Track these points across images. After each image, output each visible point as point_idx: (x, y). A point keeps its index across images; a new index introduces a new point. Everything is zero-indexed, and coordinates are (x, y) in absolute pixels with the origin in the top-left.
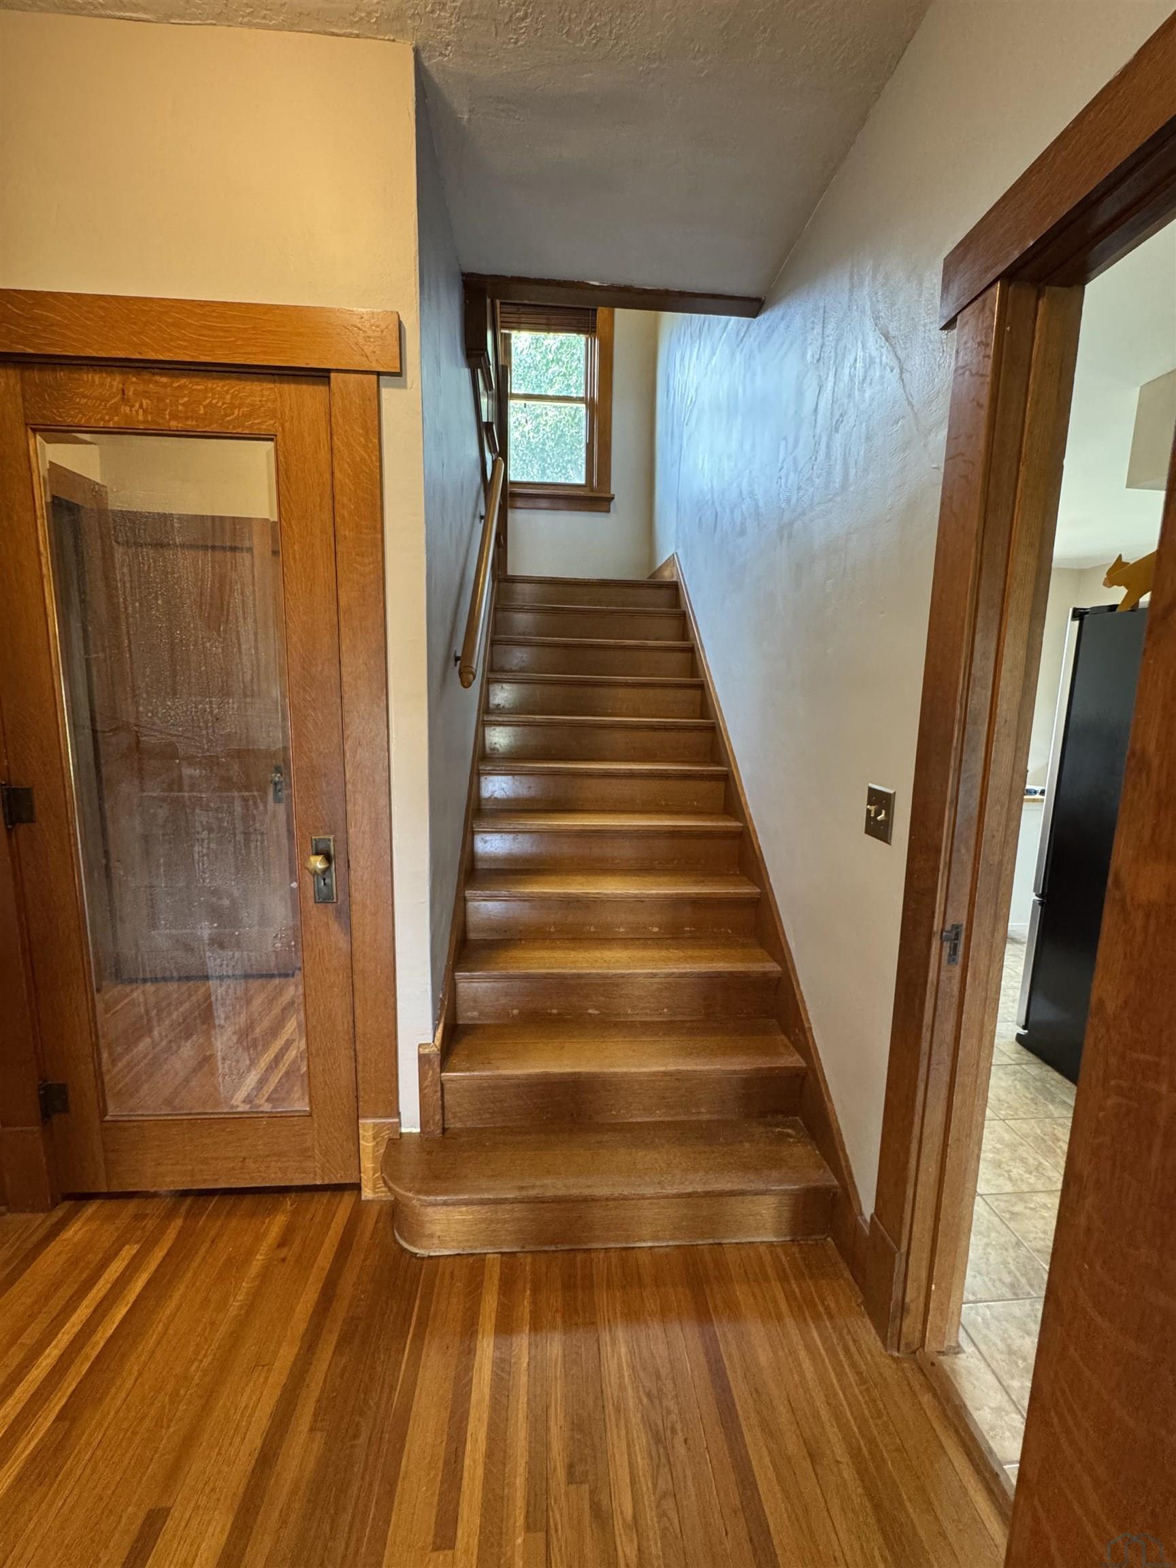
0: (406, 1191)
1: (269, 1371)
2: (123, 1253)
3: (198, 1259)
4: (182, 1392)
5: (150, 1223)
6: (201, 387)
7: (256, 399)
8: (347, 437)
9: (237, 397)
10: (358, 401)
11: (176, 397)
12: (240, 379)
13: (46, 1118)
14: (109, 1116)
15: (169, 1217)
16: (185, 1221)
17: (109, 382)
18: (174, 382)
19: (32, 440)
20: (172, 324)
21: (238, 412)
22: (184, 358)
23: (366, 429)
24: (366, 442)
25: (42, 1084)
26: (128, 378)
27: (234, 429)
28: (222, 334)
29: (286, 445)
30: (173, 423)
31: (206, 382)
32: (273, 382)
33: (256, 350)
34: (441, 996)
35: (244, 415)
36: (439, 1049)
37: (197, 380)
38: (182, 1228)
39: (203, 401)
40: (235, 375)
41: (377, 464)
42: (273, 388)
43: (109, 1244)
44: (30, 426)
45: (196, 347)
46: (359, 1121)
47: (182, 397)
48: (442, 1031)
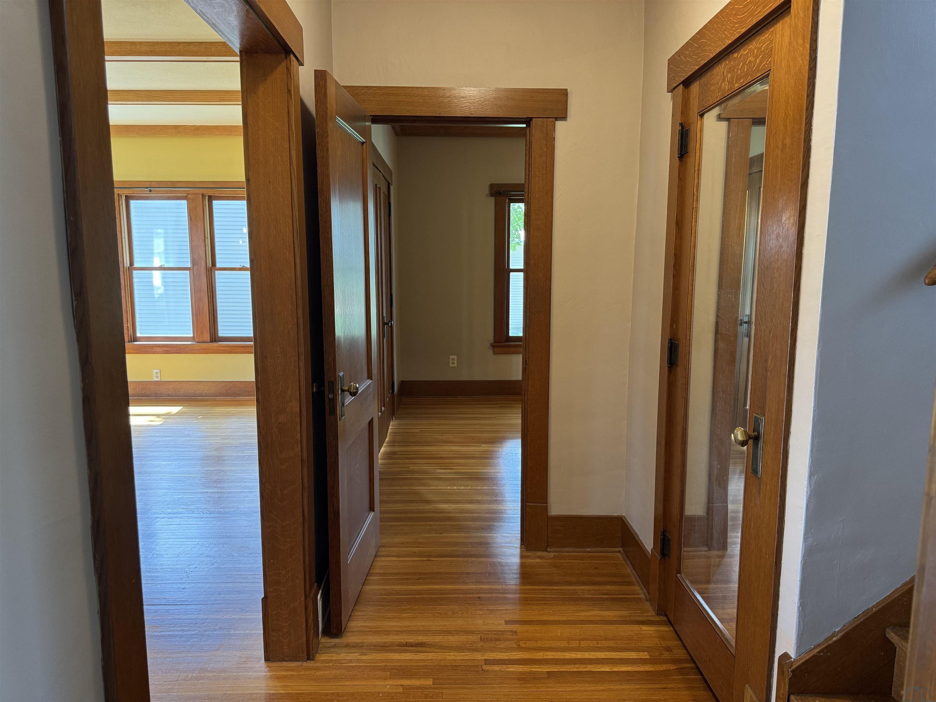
2: (641, 654)
5: (666, 655)
6: (747, 51)
7: (765, 45)
8: (794, 52)
9: (759, 48)
10: (801, 15)
11: (739, 65)
12: (761, 34)
13: (662, 555)
14: (679, 575)
15: (674, 661)
16: (674, 669)
17: (721, 69)
18: (739, 54)
19: (699, 123)
20: (735, 15)
21: (758, 61)
22: (737, 36)
23: (804, 38)
24: (803, 50)
25: (663, 532)
26: (726, 63)
27: (756, 75)
28: (750, 6)
29: (774, 75)
30: (736, 85)
31: (749, 46)
32: (773, 25)
33: (761, 7)
34: (837, 630)
35: (760, 61)
36: (792, 668)
37: (746, 46)
38: (669, 670)
39: (747, 61)
40: (760, 32)
41: (807, 67)
42: (773, 31)
43: (645, 645)
44: (699, 114)
45: (741, 25)
46: (747, 686)
47: (740, 63)
48: (808, 658)
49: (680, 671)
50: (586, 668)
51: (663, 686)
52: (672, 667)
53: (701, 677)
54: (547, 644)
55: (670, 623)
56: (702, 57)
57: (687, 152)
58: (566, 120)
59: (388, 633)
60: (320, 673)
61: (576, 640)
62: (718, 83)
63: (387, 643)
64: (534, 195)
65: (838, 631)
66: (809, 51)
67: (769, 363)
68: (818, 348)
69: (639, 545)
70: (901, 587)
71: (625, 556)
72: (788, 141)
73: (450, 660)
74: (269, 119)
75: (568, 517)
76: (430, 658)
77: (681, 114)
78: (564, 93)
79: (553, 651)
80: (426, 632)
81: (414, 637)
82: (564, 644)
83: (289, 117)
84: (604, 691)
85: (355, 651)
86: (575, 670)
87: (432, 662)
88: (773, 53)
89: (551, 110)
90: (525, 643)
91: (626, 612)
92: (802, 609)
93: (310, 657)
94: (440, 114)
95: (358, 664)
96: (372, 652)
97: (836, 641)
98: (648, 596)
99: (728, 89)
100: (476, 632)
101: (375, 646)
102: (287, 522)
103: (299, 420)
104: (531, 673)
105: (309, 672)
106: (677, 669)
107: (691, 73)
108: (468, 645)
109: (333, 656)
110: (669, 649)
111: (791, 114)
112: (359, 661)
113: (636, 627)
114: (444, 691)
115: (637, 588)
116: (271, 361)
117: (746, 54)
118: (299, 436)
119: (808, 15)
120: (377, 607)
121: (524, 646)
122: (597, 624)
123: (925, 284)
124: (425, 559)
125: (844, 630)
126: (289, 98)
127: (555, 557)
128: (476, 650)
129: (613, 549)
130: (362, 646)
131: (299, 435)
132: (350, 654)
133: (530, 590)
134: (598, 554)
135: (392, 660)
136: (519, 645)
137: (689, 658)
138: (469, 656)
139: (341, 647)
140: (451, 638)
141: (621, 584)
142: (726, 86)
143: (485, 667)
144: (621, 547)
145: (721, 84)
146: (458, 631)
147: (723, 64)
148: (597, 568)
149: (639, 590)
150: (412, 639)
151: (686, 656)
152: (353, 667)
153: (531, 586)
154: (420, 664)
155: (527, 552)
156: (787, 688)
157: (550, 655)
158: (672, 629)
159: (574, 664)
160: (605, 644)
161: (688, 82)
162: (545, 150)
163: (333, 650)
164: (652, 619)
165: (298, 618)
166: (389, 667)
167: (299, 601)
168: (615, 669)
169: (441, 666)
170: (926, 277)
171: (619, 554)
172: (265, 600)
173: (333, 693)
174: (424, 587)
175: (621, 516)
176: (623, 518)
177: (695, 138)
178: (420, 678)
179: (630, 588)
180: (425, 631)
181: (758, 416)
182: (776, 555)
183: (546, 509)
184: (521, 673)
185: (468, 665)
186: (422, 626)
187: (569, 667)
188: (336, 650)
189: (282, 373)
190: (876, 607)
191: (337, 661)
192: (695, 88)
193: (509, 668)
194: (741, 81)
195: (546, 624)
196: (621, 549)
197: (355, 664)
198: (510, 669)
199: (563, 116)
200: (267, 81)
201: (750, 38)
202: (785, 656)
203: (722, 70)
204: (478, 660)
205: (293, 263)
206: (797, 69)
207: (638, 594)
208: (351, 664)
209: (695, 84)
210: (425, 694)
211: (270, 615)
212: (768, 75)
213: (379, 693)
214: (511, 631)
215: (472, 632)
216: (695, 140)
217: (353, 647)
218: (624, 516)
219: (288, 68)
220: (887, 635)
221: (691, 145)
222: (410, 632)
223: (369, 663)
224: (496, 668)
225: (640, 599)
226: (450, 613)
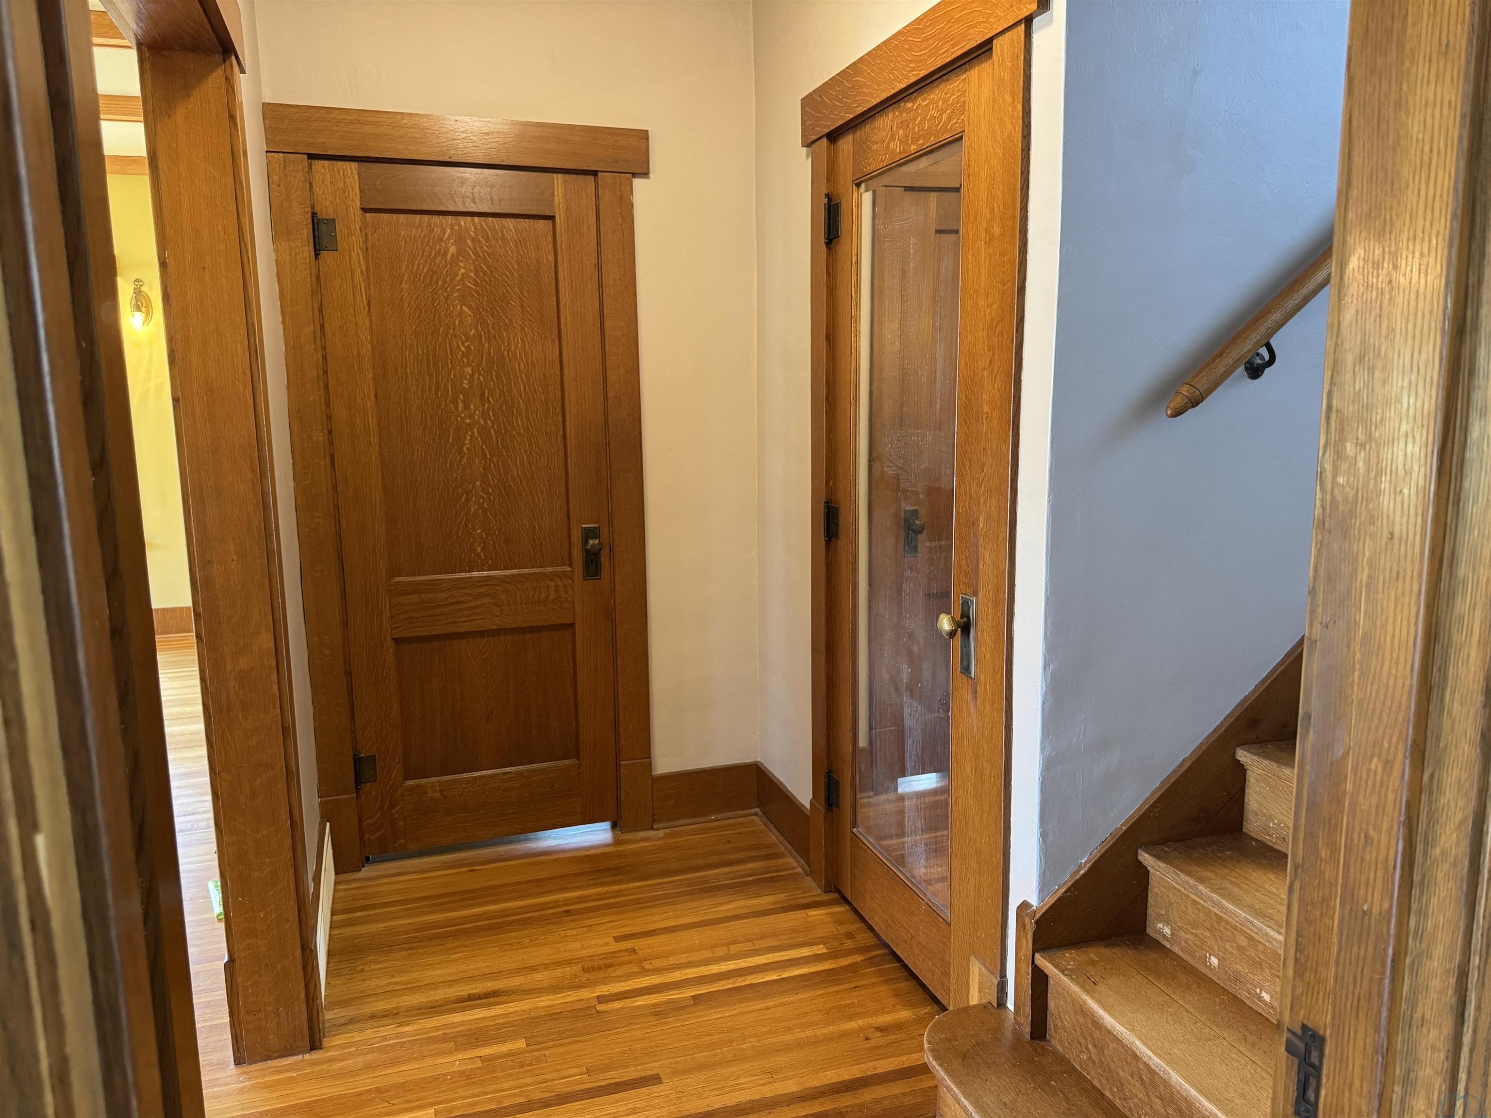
0: (927, 1040)
1: (770, 1083)
2: (815, 948)
3: (836, 988)
4: (735, 1044)
5: (849, 944)
6: (928, 101)
7: (954, 97)
8: (1000, 113)
9: (945, 101)
10: (1009, 64)
11: (915, 119)
12: (947, 80)
13: (828, 805)
14: (855, 830)
15: (860, 950)
16: (862, 961)
17: (886, 122)
18: (914, 104)
19: (855, 195)
20: (908, 50)
21: (944, 117)
22: (914, 79)
23: (1013, 95)
24: (1013, 111)
25: (828, 773)
26: (895, 114)
27: (942, 136)
28: (931, 42)
29: (969, 139)
30: (912, 147)
31: (930, 95)
32: (965, 72)
33: (948, 45)
34: (1083, 861)
35: (948, 118)
36: (1036, 919)
37: (925, 95)
38: (856, 963)
39: (928, 115)
40: (945, 78)
41: (1020, 135)
42: (965, 79)
43: (818, 936)
44: (855, 182)
45: (919, 65)
46: (972, 958)
47: (917, 118)
48: (1053, 901)
49: (872, 961)
50: (745, 980)
51: (853, 985)
52: (859, 958)
53: (898, 964)
54: (683, 958)
55: (845, 900)
56: (859, 102)
57: (839, 237)
58: (648, 178)
59: (433, 986)
60: (336, 1066)
61: (722, 946)
62: (884, 141)
63: (437, 1001)
64: (608, 290)
65: (1085, 862)
66: (1021, 114)
67: (981, 525)
68: (1049, 502)
69: (788, 797)
70: (1151, 796)
71: (765, 819)
72: (997, 230)
73: (543, 1007)
74: (199, 162)
75: (682, 774)
76: (511, 1010)
77: (827, 180)
78: (643, 136)
79: (693, 967)
80: (495, 975)
81: (478, 985)
82: (707, 954)
83: (233, 160)
84: (777, 1006)
85: (388, 1022)
86: (731, 986)
87: (518, 1015)
88: (967, 108)
89: (626, 161)
90: (651, 963)
91: (783, 895)
92: (1043, 840)
93: (314, 1045)
94: (451, 158)
95: (399, 1041)
96: (418, 1018)
97: (1084, 875)
98: (808, 868)
99: (900, 152)
100: (574, 961)
101: (420, 1009)
102: (264, 832)
103: (274, 663)
104: (669, 1002)
105: (320, 1068)
106: (865, 960)
107: (841, 123)
108: (566, 982)
109: (353, 1037)
110: (850, 936)
111: (1000, 195)
112: (398, 1035)
113: (801, 914)
114: (547, 1053)
115: (790, 860)
116: (220, 567)
117: (926, 105)
118: (277, 689)
119: (1018, 64)
120: (407, 952)
121: (650, 967)
122: (747, 918)
123: (1167, 415)
124: (466, 869)
125: (1091, 860)
126: (233, 128)
127: (666, 836)
128: (581, 986)
129: (746, 812)
130: (398, 1013)
131: (276, 687)
132: (382, 1028)
133: (639, 887)
134: (726, 822)
135: (453, 1023)
136: (643, 968)
137: (879, 942)
138: (572, 996)
139: (362, 1020)
140: (538, 976)
141: (767, 857)
142: (896, 147)
143: (600, 1007)
144: (758, 807)
145: (888, 143)
146: (546, 964)
147: (891, 115)
148: (729, 842)
149: (792, 862)
150: (477, 988)
151: (873, 941)
152: (392, 1045)
153: (641, 881)
154: (498, 1021)
155: (623, 835)
156: (1030, 945)
157: (692, 973)
158: (848, 908)
159: (728, 978)
160: (763, 943)
161: (834, 135)
162: (620, 221)
163: (350, 1027)
164: (819, 899)
165: (291, 985)
166: (452, 1035)
167: (291, 958)
168: (785, 975)
169: (533, 1018)
170: (1167, 407)
171: (755, 818)
172: (230, 967)
173: (370, 1090)
174: (475, 910)
175: (755, 762)
176: (759, 764)
177: (850, 217)
178: (505, 1042)
179: (779, 861)
180: (494, 973)
181: (967, 597)
182: (1005, 775)
183: (650, 765)
184: (655, 1005)
185: (574, 1010)
186: (488, 967)
187: (720, 984)
188: (357, 1026)
189: (239, 587)
190: (1125, 826)
191: (364, 1042)
192: (846, 144)
193: (636, 1001)
194: (921, 142)
195: (674, 931)
196: (757, 810)
197: (394, 1041)
198: (638, 1003)
199: (644, 171)
200: (192, 98)
201: (931, 85)
202: (1024, 906)
203: (890, 123)
204: (587, 1000)
205: (251, 402)
206: (1006, 136)
207: (794, 868)
208: (387, 1043)
209: (846, 138)
210: (520, 1062)
211: (240, 989)
212: (961, 138)
213: (445, 1075)
214: (627, 950)
215: (569, 962)
216: (850, 220)
217: (383, 1016)
218: (760, 762)
219: (227, 79)
220: (1140, 858)
221: (844, 226)
222: (471, 979)
223: (417, 1035)
224: (616, 1005)
225: (798, 873)
226: (527, 941)
